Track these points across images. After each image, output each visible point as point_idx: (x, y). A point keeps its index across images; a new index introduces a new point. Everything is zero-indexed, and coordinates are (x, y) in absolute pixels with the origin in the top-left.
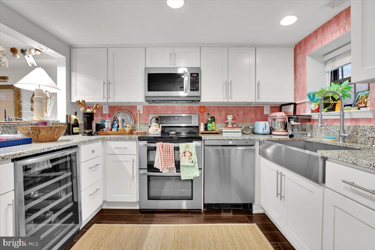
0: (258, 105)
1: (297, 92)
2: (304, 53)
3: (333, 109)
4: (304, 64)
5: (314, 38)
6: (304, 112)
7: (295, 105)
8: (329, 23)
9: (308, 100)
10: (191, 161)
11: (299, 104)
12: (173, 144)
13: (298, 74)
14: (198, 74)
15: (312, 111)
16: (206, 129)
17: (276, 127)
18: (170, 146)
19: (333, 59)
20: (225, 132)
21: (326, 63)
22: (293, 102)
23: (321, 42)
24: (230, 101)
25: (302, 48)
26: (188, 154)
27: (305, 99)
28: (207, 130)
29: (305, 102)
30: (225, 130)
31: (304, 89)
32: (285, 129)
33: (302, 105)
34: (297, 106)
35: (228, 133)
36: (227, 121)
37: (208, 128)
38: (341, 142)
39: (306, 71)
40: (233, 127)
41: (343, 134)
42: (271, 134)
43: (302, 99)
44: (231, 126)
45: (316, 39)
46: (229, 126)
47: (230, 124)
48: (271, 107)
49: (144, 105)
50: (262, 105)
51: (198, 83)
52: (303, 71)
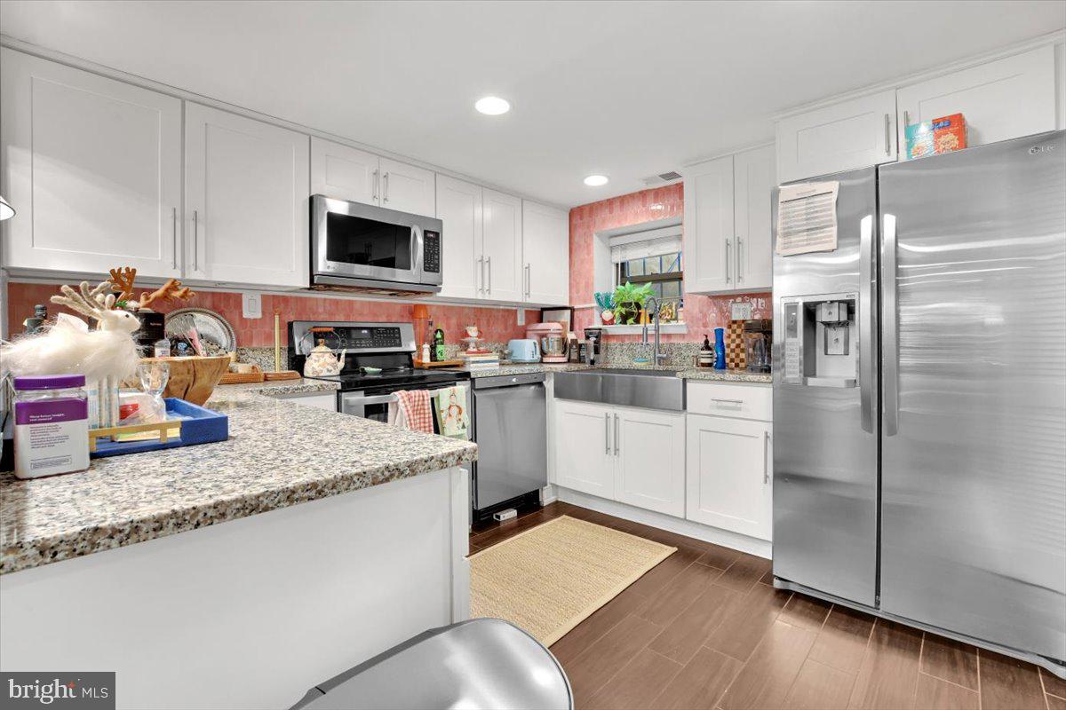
0: (509, 308)
1: (574, 290)
2: (589, 227)
3: (637, 321)
4: (589, 246)
5: (607, 210)
6: (591, 322)
7: (572, 310)
8: (632, 196)
9: (595, 304)
10: (461, 425)
11: (579, 309)
12: (428, 391)
13: (575, 259)
14: (437, 234)
15: (604, 323)
16: (433, 357)
17: (550, 350)
18: (423, 396)
19: (624, 247)
20: (474, 362)
21: (612, 249)
22: (567, 305)
23: (619, 222)
24: (487, 297)
25: (586, 219)
26: (454, 410)
27: (591, 302)
28: (436, 361)
29: (592, 308)
30: (472, 359)
31: (588, 285)
32: (563, 353)
33: (585, 312)
34: (575, 313)
35: (479, 365)
36: (467, 339)
37: (439, 355)
38: (657, 365)
39: (593, 257)
40: (479, 352)
41: (660, 355)
42: (541, 362)
43: (585, 302)
44: (475, 350)
45: (611, 213)
46: (471, 349)
47: (472, 345)
48: (526, 311)
49: (265, 293)
50: (514, 308)
51: (438, 254)
52: (586, 256)
